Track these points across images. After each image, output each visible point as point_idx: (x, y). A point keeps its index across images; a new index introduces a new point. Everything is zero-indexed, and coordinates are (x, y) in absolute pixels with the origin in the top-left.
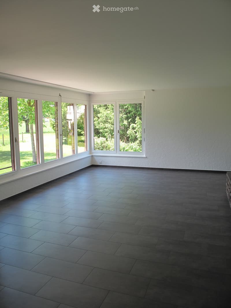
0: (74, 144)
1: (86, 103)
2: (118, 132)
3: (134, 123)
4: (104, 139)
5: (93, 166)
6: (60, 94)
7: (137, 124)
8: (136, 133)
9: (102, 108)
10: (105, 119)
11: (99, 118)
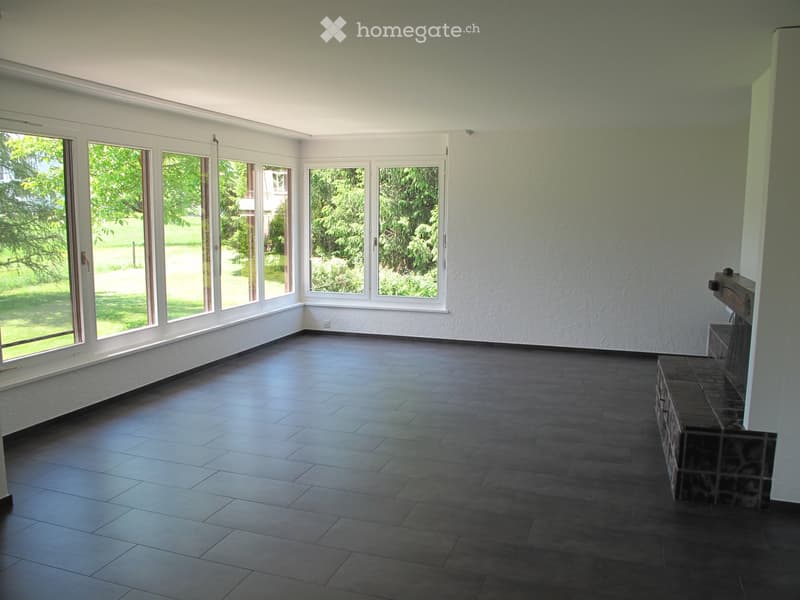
0: (254, 273)
1: (291, 163)
2: (376, 243)
3: (427, 222)
4: (343, 262)
5: (308, 334)
6: (214, 136)
7: (434, 225)
8: (431, 248)
9: (343, 181)
10: (350, 210)
11: (335, 207)
